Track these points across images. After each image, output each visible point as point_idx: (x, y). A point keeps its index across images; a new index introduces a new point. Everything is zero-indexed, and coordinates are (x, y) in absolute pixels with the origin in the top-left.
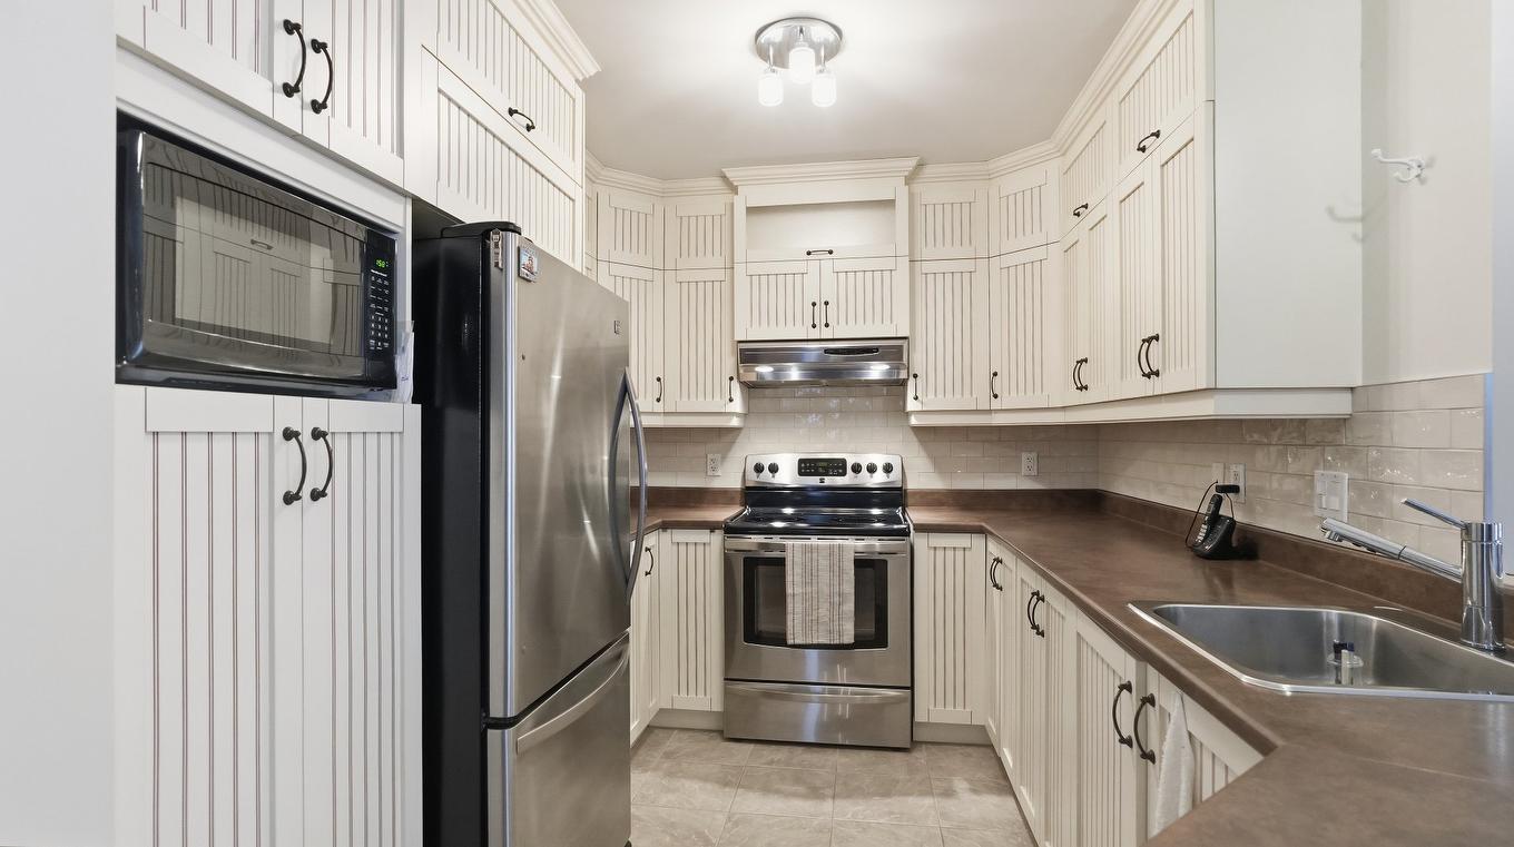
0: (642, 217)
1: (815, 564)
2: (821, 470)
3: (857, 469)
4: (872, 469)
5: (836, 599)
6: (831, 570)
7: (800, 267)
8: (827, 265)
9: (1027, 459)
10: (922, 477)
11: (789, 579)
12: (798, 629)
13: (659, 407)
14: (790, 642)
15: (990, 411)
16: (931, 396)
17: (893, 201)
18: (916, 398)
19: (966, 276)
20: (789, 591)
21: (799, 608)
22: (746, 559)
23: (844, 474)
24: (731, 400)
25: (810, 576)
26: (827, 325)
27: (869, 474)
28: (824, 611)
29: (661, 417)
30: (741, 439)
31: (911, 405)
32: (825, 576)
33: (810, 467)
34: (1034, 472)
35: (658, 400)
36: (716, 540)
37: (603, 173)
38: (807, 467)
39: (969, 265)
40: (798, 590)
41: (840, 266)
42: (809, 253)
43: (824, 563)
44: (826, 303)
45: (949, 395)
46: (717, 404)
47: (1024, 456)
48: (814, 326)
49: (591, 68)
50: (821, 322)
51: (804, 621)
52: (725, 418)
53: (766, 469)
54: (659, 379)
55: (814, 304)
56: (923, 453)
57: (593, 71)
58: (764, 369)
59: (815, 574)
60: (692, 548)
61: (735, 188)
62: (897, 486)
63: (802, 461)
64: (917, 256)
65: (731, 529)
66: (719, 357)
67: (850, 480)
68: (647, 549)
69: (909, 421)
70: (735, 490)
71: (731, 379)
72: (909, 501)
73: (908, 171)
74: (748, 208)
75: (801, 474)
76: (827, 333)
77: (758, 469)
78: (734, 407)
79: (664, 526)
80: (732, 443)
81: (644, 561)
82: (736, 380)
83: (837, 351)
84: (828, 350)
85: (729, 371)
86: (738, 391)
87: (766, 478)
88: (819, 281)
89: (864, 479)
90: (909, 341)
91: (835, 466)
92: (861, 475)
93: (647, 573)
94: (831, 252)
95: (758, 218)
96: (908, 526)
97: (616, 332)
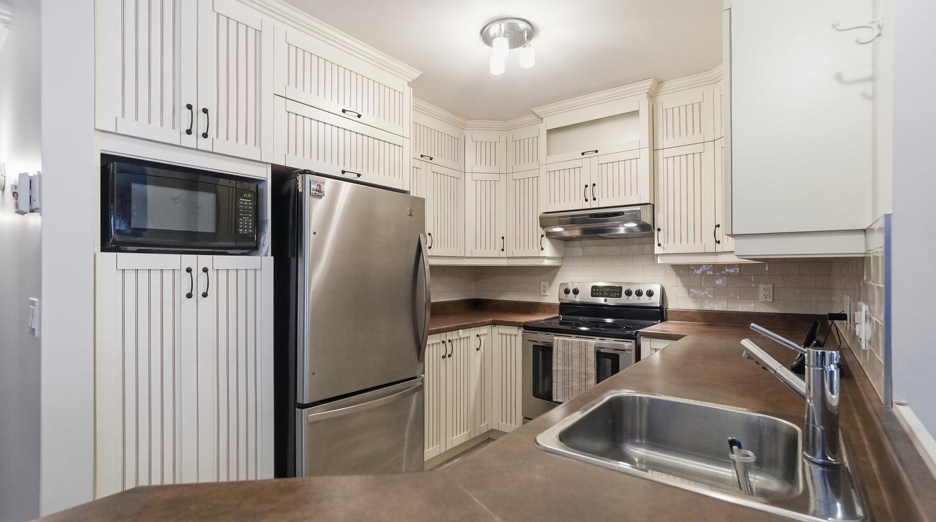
0: (493, 145)
1: (570, 352)
2: (605, 293)
3: (628, 293)
4: (639, 293)
5: (583, 376)
6: (580, 357)
7: (578, 163)
8: (595, 160)
9: (763, 290)
10: (679, 300)
11: (554, 360)
12: (560, 393)
13: (503, 254)
14: (554, 400)
15: (716, 253)
16: (671, 243)
17: (638, 111)
18: (659, 245)
19: (697, 156)
20: (554, 368)
21: (560, 378)
22: (534, 346)
23: (620, 296)
24: (542, 249)
25: (567, 360)
26: (594, 199)
27: (637, 297)
28: (575, 384)
29: (506, 260)
31: (657, 250)
32: (576, 362)
33: (599, 292)
34: (770, 300)
35: (503, 250)
36: (519, 332)
37: (468, 123)
38: (596, 291)
39: (699, 148)
40: (560, 368)
41: (602, 160)
42: (583, 154)
43: (576, 352)
44: (594, 185)
45: (684, 242)
46: (534, 251)
47: (761, 286)
48: (586, 200)
49: (416, 74)
50: (589, 197)
51: (564, 389)
52: (542, 260)
54: (503, 238)
55: (586, 186)
57: (418, 76)
58: (558, 229)
59: (570, 359)
60: (508, 337)
61: (542, 119)
62: (658, 305)
63: (594, 287)
64: (660, 147)
65: (527, 327)
66: (537, 222)
67: (624, 300)
68: (478, 336)
69: (659, 261)
70: (555, 305)
71: (542, 236)
72: (669, 316)
73: (650, 89)
74: (548, 130)
75: (592, 295)
76: (595, 205)
77: (567, 292)
78: (547, 253)
79: (494, 323)
80: (555, 275)
81: (474, 342)
82: (545, 236)
83: (596, 215)
84: (591, 215)
85: (541, 231)
86: (547, 243)
87: (571, 297)
88: (589, 171)
89: (633, 300)
90: (653, 205)
91: (615, 291)
92: (631, 297)
93: (478, 349)
94: (597, 151)
95: (554, 137)
96: (637, 333)
97: (411, 215)
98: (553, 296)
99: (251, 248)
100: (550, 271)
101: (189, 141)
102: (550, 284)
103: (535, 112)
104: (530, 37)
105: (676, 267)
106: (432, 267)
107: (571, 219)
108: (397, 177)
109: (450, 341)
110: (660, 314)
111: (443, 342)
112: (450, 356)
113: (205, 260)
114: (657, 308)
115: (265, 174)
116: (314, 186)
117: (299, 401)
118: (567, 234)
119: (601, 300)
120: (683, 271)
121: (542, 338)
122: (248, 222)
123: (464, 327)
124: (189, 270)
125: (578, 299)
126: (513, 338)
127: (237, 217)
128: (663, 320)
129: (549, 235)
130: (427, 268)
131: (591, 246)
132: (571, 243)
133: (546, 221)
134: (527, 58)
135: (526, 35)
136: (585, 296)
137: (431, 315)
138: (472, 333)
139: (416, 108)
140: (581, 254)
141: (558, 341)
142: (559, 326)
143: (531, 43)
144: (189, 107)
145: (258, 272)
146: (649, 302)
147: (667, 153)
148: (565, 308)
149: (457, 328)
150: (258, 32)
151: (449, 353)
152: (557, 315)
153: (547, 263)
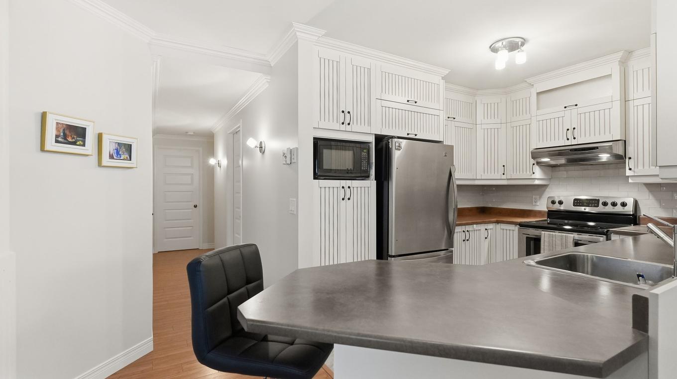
1: (554, 242)
2: (585, 204)
3: (605, 204)
4: (614, 204)
7: (562, 114)
8: (575, 111)
10: (657, 211)
13: (504, 177)
16: (640, 167)
17: (610, 75)
18: (630, 169)
22: (527, 237)
23: (598, 206)
24: (534, 173)
26: (574, 138)
27: (612, 207)
29: (506, 181)
30: (548, 190)
31: (628, 173)
33: (580, 203)
35: (504, 174)
36: (516, 228)
38: (577, 202)
41: (581, 110)
42: (565, 107)
43: (558, 242)
44: (574, 129)
46: (527, 175)
48: (568, 139)
50: (570, 137)
53: (557, 202)
54: (504, 166)
55: (568, 130)
56: (651, 197)
57: (447, 72)
58: (546, 160)
59: (554, 246)
60: (508, 231)
61: (533, 85)
62: (632, 213)
63: (575, 200)
64: (631, 98)
65: (522, 225)
66: (529, 155)
67: (601, 209)
68: (486, 229)
69: (630, 181)
70: (544, 212)
71: (534, 164)
72: (641, 222)
73: (621, 58)
74: (537, 93)
75: (574, 205)
76: (574, 142)
77: (553, 202)
78: (538, 175)
79: (498, 222)
80: (545, 191)
81: (484, 234)
82: (536, 164)
83: (576, 150)
84: (571, 150)
85: (532, 161)
86: (537, 169)
87: (557, 207)
88: (571, 119)
89: (609, 209)
90: (625, 141)
91: (594, 202)
92: (607, 207)
93: (486, 238)
94: (576, 105)
95: (543, 96)
96: (608, 231)
97: (445, 156)
98: (542, 205)
99: (366, 177)
100: (540, 189)
101: (343, 127)
102: (540, 198)
103: (528, 81)
104: (523, 44)
105: (648, 186)
106: (458, 186)
107: (557, 152)
108: (436, 134)
109: (468, 231)
110: (633, 219)
111: (464, 231)
112: (467, 240)
113: (348, 183)
114: (630, 215)
115: (371, 139)
116: (397, 144)
117: (390, 253)
118: (553, 163)
119: (582, 209)
120: (652, 187)
121: (533, 232)
122: (365, 164)
123: (477, 223)
124: (343, 187)
125: (562, 208)
126: (511, 232)
127: (361, 162)
128: (636, 224)
129: (538, 163)
130: (455, 186)
131: (574, 171)
132: (557, 169)
133: (536, 155)
134: (521, 58)
135: (520, 44)
136: (568, 206)
137: (458, 215)
138: (482, 227)
139: (446, 89)
140: (565, 176)
141: (545, 235)
142: (547, 225)
143: (523, 48)
144: (343, 112)
145: (369, 188)
146: (623, 210)
147: (636, 103)
148: (551, 214)
149: (473, 224)
150: (369, 69)
151: (467, 238)
152: (546, 219)
153: (537, 182)
